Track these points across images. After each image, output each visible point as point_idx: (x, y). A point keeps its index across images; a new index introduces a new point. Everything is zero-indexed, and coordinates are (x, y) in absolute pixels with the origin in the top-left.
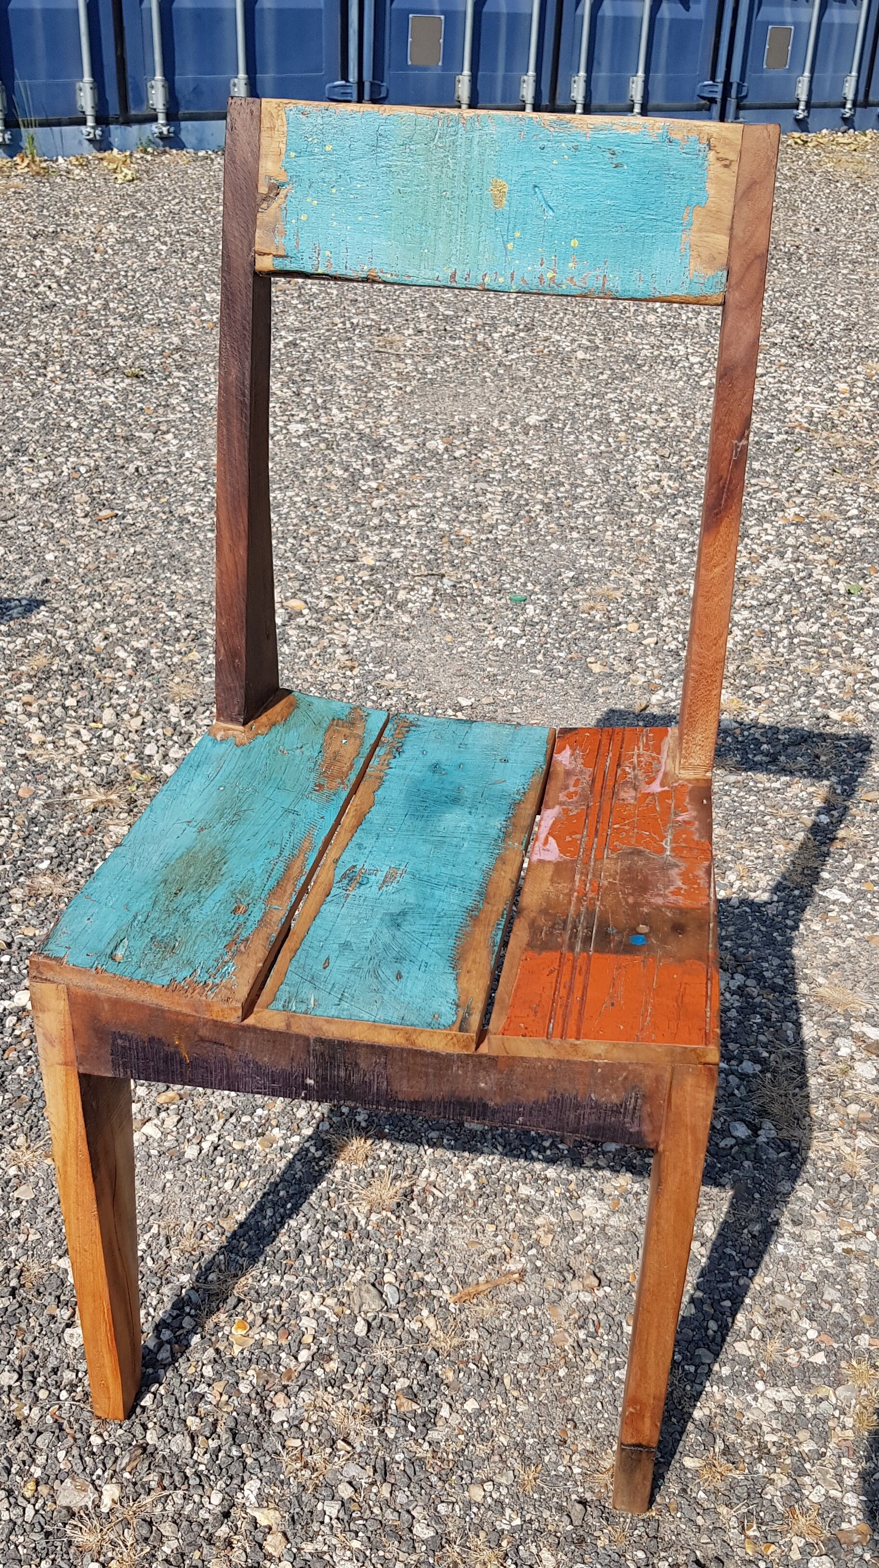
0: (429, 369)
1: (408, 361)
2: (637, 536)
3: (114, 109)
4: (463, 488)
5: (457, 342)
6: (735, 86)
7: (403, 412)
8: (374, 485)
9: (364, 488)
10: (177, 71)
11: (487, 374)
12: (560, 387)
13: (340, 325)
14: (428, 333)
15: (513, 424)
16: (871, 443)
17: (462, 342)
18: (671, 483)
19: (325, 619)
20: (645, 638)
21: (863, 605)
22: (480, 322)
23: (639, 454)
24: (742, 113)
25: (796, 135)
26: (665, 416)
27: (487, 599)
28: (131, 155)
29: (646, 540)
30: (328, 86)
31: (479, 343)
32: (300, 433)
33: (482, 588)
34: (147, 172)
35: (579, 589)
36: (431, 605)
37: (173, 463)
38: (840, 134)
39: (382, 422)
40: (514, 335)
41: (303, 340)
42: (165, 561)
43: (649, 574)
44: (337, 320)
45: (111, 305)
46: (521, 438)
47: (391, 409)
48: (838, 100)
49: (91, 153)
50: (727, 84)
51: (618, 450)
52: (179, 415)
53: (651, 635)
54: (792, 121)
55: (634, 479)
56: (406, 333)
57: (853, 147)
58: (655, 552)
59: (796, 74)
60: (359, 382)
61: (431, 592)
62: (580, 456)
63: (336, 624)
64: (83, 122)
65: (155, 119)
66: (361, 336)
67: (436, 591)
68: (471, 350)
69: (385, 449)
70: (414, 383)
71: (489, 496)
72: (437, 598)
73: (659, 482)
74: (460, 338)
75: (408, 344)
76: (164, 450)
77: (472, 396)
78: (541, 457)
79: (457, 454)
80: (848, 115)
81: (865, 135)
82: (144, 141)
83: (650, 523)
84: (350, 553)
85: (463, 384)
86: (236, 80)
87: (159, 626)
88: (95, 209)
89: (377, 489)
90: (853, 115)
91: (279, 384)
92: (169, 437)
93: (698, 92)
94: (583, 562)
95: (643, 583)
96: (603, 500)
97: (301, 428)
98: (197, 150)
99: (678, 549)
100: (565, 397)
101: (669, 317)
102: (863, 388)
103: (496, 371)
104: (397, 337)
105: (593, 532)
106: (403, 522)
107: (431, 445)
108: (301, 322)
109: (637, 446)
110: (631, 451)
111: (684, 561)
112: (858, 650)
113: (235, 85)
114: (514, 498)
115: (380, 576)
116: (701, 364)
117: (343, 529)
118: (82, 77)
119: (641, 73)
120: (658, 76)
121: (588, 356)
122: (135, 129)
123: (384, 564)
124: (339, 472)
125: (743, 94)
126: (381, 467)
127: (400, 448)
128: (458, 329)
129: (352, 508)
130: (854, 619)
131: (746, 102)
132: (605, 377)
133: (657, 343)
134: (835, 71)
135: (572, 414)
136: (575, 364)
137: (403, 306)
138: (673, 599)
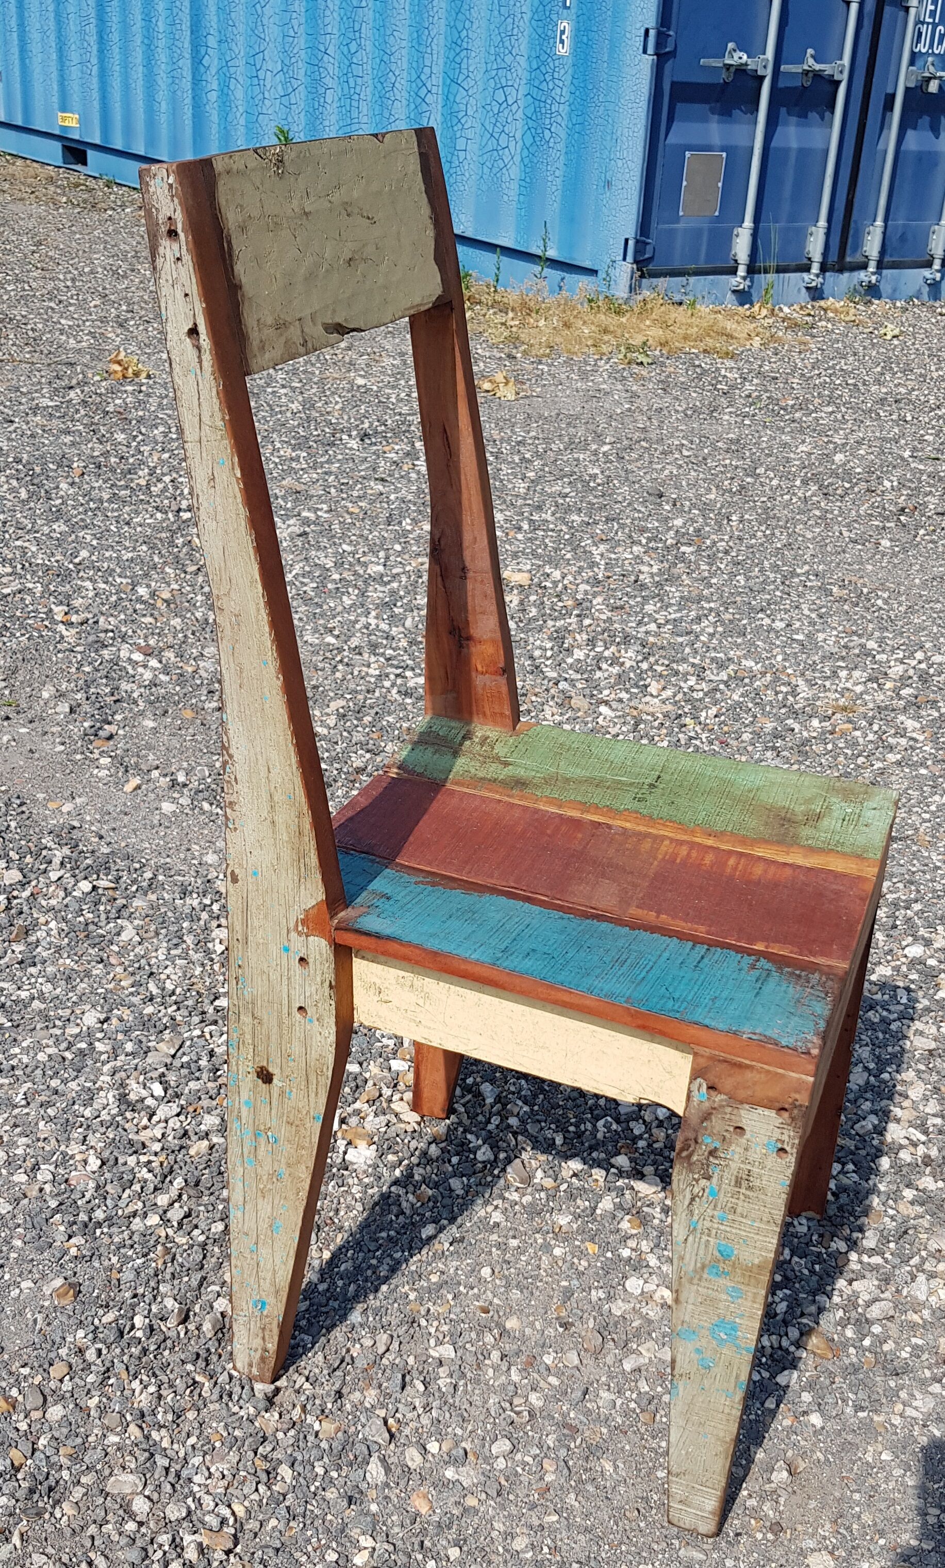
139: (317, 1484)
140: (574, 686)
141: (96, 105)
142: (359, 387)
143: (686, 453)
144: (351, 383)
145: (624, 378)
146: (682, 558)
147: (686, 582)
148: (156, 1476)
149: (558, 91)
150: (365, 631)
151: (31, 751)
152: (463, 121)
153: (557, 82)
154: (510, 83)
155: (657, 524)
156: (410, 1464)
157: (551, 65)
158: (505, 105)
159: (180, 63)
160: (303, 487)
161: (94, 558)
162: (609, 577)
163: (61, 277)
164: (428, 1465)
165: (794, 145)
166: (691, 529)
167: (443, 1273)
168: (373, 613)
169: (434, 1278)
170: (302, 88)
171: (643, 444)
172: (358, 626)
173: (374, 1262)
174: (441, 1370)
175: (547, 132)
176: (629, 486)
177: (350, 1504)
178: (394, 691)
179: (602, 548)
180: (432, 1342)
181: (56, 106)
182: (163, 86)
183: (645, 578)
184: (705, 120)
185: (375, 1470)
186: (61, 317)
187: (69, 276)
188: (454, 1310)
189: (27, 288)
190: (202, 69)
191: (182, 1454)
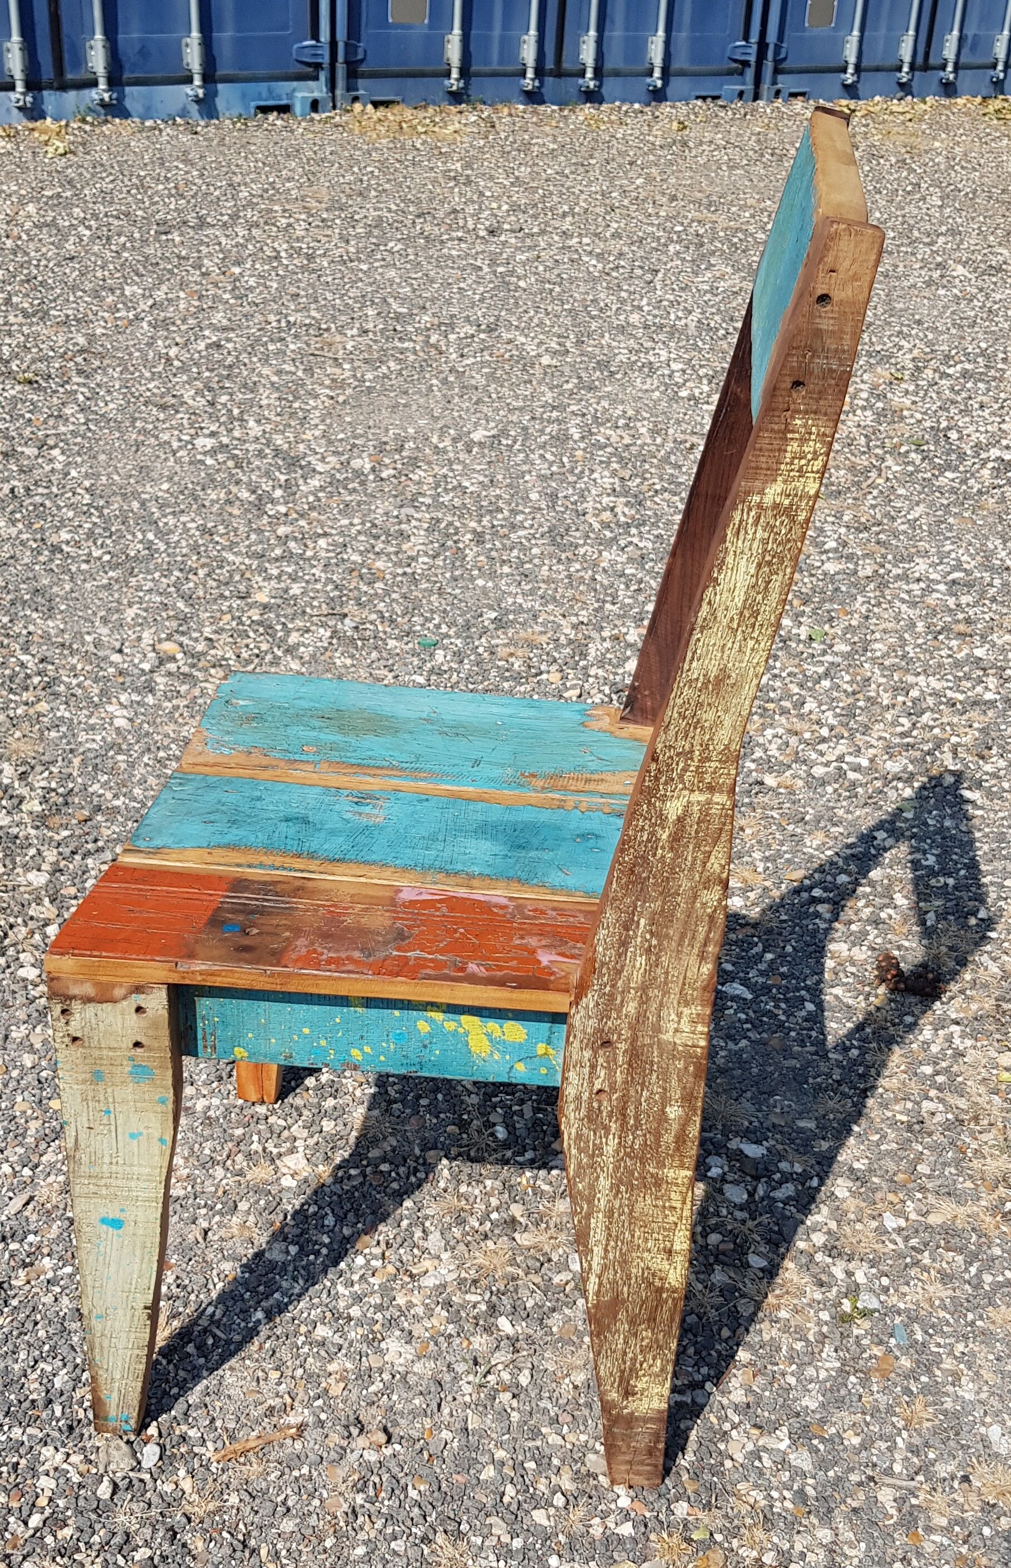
0: (369, 376)
1: (346, 366)
2: (578, 571)
3: (47, 72)
4: (386, 514)
5: (406, 345)
6: (771, 48)
7: (330, 426)
8: (283, 509)
9: (270, 513)
10: (120, 30)
11: (434, 381)
12: (517, 397)
13: (274, 324)
14: (375, 333)
15: (455, 440)
16: (866, 463)
17: (411, 345)
18: (626, 510)
19: (200, 665)
20: (567, 689)
21: (824, 653)
22: (436, 321)
23: (595, 475)
24: (780, 78)
25: (844, 102)
26: (632, 432)
27: (392, 643)
28: (67, 125)
29: (587, 577)
30: (296, 46)
31: (432, 346)
32: (208, 448)
33: (388, 630)
34: (83, 144)
35: (499, 633)
36: (326, 649)
37: (55, 482)
38: (895, 101)
39: (304, 437)
40: (473, 336)
41: (228, 340)
42: (27, 597)
43: (584, 616)
44: (272, 318)
45: (15, 299)
46: (462, 456)
47: (317, 421)
48: (892, 62)
49: (21, 123)
50: (762, 45)
51: (572, 471)
52: (71, 428)
53: (573, 687)
54: (838, 87)
55: (585, 505)
56: (349, 333)
57: (908, 116)
58: (595, 590)
59: (842, 33)
60: (286, 390)
61: (328, 634)
62: (527, 477)
63: (213, 671)
64: (12, 88)
65: (94, 84)
66: (296, 336)
67: (335, 633)
68: (421, 354)
69: (302, 467)
70: (349, 391)
71: (414, 523)
72: (335, 641)
73: (612, 509)
74: (411, 340)
75: (349, 347)
76: (48, 468)
77: (414, 407)
78: (481, 478)
79: (384, 475)
80: (904, 80)
81: (925, 103)
82: (82, 108)
83: (595, 556)
84: (242, 588)
85: (406, 393)
86: (188, 40)
87: (7, 672)
88: (15, 188)
89: (286, 515)
90: (911, 80)
91: (192, 392)
92: (56, 452)
93: (728, 54)
94: (510, 600)
95: (574, 627)
96: (546, 529)
97: (209, 443)
98: (143, 119)
99: (622, 586)
100: (521, 409)
101: (655, 316)
102: (867, 400)
103: (446, 379)
104: (338, 338)
105: (527, 566)
106: (309, 553)
107: (356, 463)
108: (229, 320)
109: (595, 467)
110: (587, 473)
111: (627, 601)
112: (810, 705)
113: (187, 45)
114: (443, 525)
115: (272, 615)
116: (684, 371)
117: (238, 560)
118: (10, 36)
119: (661, 33)
120: (682, 36)
121: (554, 362)
122: (72, 95)
123: (279, 601)
124: (245, 494)
125: (782, 56)
126: (294, 489)
127: (320, 467)
128: (410, 329)
129: (253, 537)
130: (811, 669)
131: (784, 65)
132: (570, 386)
133: (637, 347)
134: (890, 29)
135: (525, 429)
136: (538, 371)
137: (351, 302)
138: (607, 644)
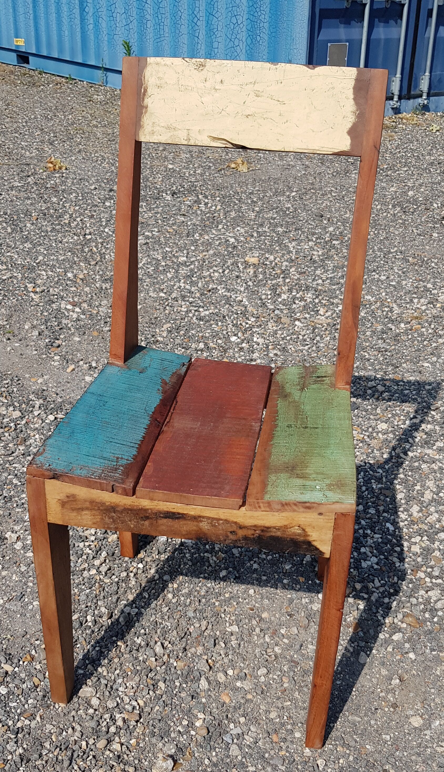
139: (177, 690)
140: (282, 312)
141: (33, 33)
142: (170, 169)
143: (334, 194)
144: (166, 167)
145: (302, 158)
146: (333, 247)
147: (336, 259)
148: (102, 688)
149: (263, 16)
150: (179, 290)
151: (21, 354)
152: (216, 33)
153: (262, 12)
154: (239, 14)
155: (320, 231)
156: (220, 680)
157: (259, 3)
158: (237, 24)
159: (74, 11)
160: (145, 220)
161: (45, 260)
162: (297, 258)
163: (20, 121)
164: (228, 680)
165: (383, 37)
166: (338, 232)
167: (231, 593)
168: (182, 281)
169: (227, 595)
170: (135, 21)
171: (312, 191)
172: (175, 288)
173: (198, 589)
174: (232, 637)
175: (258, 37)
176: (306, 212)
177: (192, 699)
178: (194, 318)
179: (294, 243)
180: (228, 624)
181: (13, 35)
182: (66, 23)
183: (316, 258)
184: (338, 27)
185: (203, 683)
186: (22, 141)
187: (24, 120)
188: (237, 609)
189: (4, 127)
190: (85, 14)
191: (113, 678)
